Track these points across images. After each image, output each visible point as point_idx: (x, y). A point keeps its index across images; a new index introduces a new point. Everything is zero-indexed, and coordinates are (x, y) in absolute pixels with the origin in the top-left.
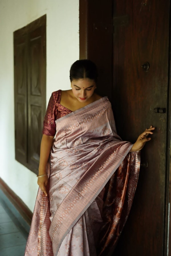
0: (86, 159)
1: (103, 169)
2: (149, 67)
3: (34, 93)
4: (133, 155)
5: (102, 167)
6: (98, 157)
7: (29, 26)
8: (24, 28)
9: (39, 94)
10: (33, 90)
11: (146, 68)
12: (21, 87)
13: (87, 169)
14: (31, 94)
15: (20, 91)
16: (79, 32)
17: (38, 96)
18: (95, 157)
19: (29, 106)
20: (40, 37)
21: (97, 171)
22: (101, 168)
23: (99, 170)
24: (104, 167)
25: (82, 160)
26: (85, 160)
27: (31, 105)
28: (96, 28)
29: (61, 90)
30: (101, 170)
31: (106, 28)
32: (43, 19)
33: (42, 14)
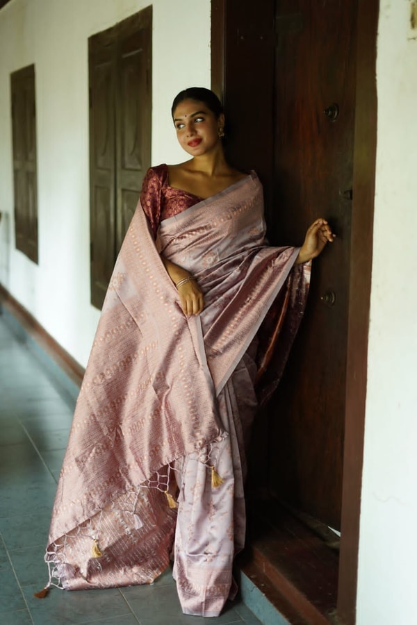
0: (221, 289)
1: (251, 301)
2: (338, 114)
3: (128, 166)
4: (299, 270)
5: (250, 299)
6: (243, 282)
7: (120, 26)
8: (109, 31)
9: (138, 167)
10: (127, 158)
11: (333, 114)
12: (103, 154)
13: (224, 307)
14: (123, 167)
15: (100, 163)
16: (210, 44)
17: (136, 170)
18: (237, 283)
19: (119, 192)
20: (141, 50)
21: (242, 307)
22: (248, 299)
23: (245, 304)
24: (253, 298)
25: (215, 291)
26: (219, 291)
27: (123, 190)
28: (242, 38)
29: (165, 165)
30: (249, 304)
31: (262, 38)
32: (147, 14)
33: (145, 5)
